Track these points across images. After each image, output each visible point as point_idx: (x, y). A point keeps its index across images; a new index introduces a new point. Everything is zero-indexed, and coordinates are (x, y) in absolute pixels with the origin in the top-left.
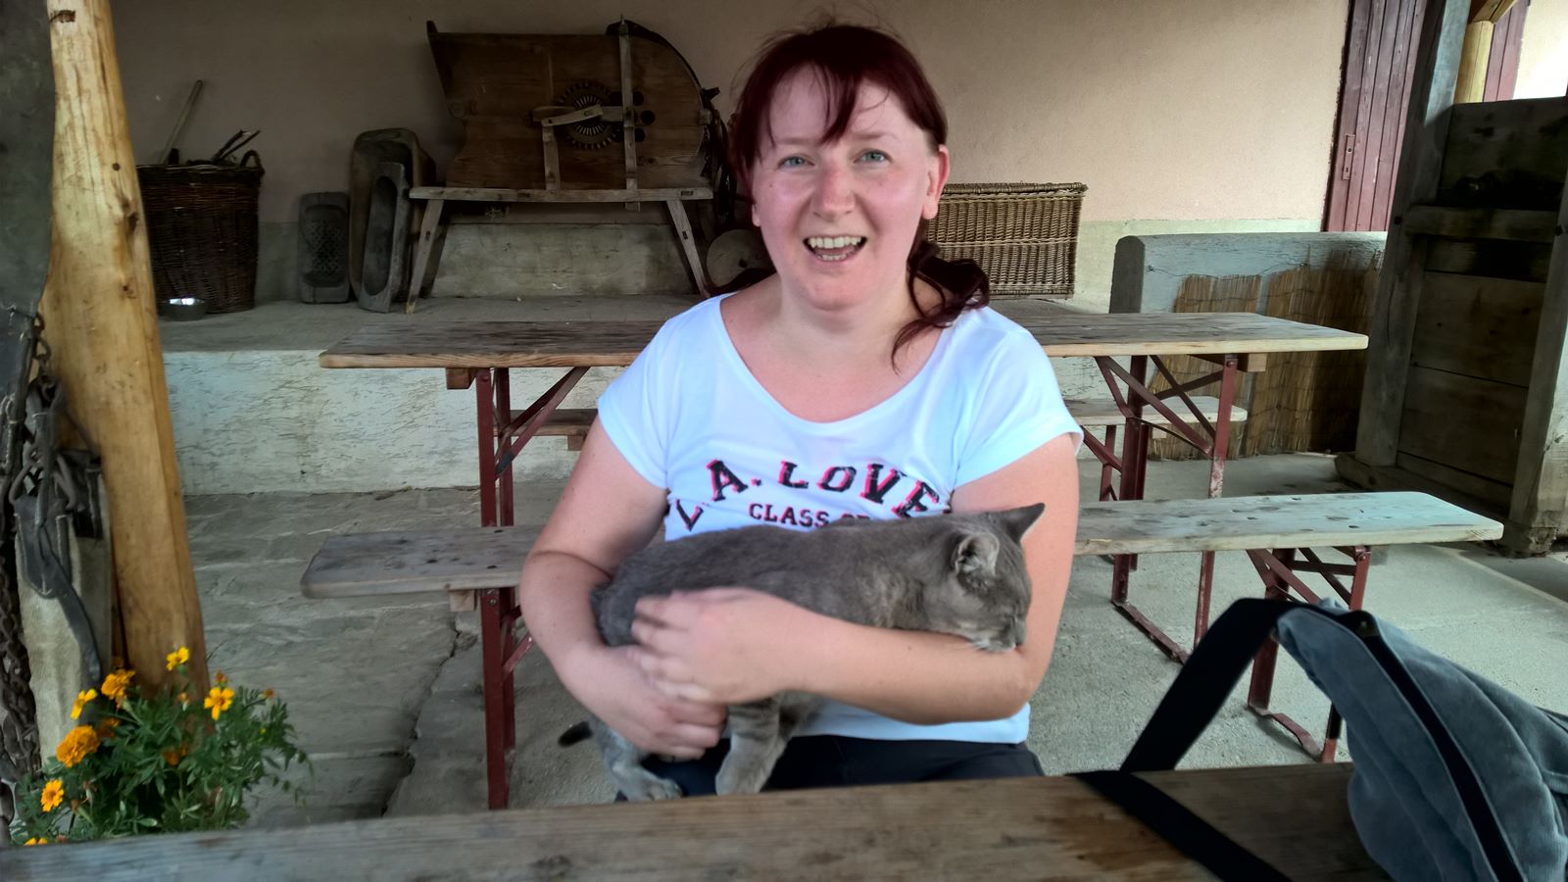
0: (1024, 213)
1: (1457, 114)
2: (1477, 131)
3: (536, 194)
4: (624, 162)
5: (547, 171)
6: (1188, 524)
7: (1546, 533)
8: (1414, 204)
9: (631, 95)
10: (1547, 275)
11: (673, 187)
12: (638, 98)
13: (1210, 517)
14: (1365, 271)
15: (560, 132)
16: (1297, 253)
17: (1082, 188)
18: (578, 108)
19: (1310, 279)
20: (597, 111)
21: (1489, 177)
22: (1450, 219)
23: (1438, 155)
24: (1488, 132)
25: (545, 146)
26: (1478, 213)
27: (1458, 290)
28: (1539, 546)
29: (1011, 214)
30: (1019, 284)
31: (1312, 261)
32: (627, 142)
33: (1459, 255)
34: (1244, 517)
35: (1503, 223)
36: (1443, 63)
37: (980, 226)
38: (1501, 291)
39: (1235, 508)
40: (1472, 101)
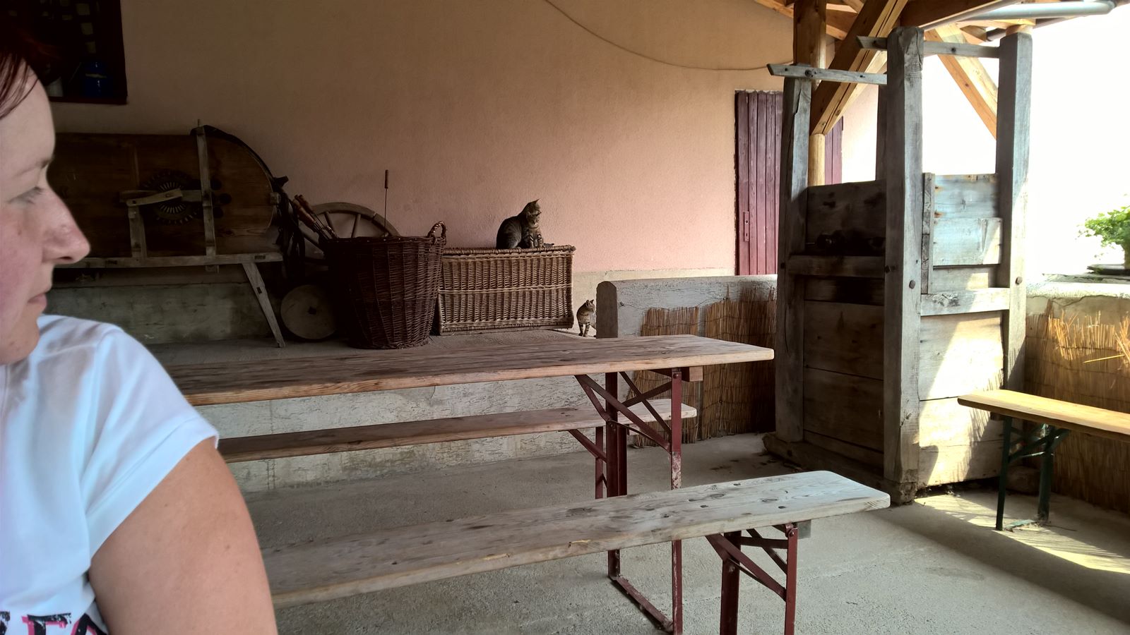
0: (532, 267)
1: (810, 193)
2: (825, 204)
3: (122, 261)
4: (204, 234)
5: (133, 242)
6: (653, 518)
7: (909, 487)
8: (792, 254)
9: (208, 181)
10: (883, 300)
11: (248, 252)
12: (215, 183)
13: (671, 508)
14: (766, 302)
15: (145, 211)
16: (720, 290)
17: (572, 249)
18: (160, 191)
19: (731, 308)
20: (177, 193)
21: (837, 235)
22: (817, 264)
23: (802, 221)
24: (832, 205)
25: (131, 223)
26: (834, 259)
27: (828, 313)
28: (907, 496)
29: (522, 269)
30: (533, 319)
31: (731, 296)
32: (206, 218)
33: (825, 289)
34: (697, 506)
35: (852, 265)
36: (798, 158)
37: (499, 277)
38: (856, 313)
39: (691, 498)
40: (818, 185)
